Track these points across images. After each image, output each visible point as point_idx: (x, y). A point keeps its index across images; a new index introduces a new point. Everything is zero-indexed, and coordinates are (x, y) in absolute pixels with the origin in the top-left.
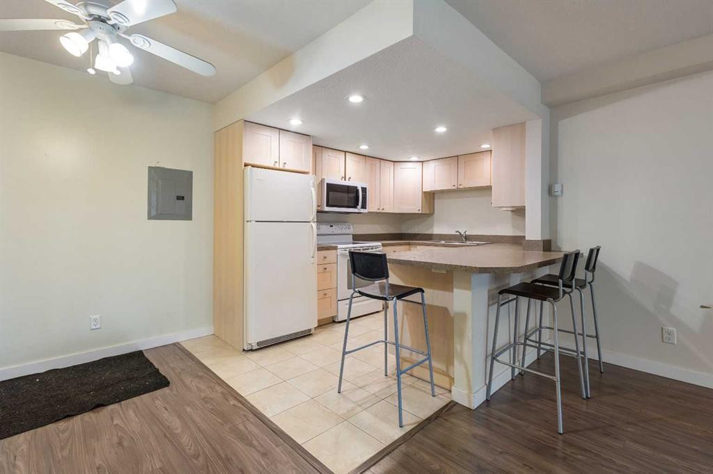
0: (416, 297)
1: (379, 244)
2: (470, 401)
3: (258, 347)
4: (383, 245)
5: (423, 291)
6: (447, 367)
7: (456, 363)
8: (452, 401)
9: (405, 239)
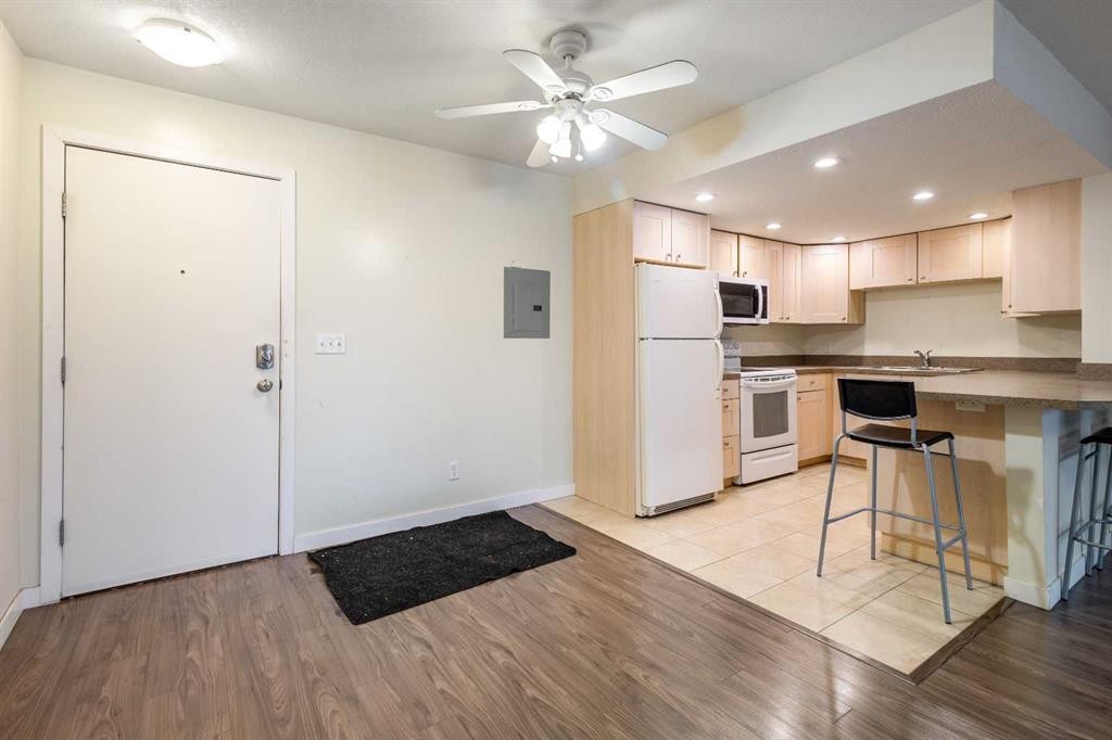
0: (941, 447)
1: (792, 370)
2: (1041, 598)
3: (654, 513)
4: (798, 373)
5: (953, 438)
6: (988, 550)
7: (1011, 542)
8: (1005, 598)
9: (816, 365)
